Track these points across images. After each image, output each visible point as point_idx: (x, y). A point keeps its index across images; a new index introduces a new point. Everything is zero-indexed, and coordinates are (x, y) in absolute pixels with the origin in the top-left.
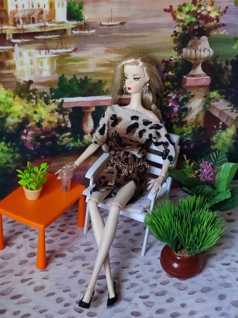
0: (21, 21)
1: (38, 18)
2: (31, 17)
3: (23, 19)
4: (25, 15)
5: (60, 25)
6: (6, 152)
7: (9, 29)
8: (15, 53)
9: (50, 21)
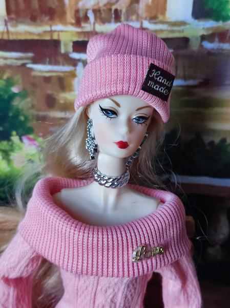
0: (91, 15)
1: (127, 11)
2: (114, 8)
3: (95, 11)
4: (101, 4)
5: (175, 28)
7: (66, 32)
8: (76, 80)
9: (153, 18)
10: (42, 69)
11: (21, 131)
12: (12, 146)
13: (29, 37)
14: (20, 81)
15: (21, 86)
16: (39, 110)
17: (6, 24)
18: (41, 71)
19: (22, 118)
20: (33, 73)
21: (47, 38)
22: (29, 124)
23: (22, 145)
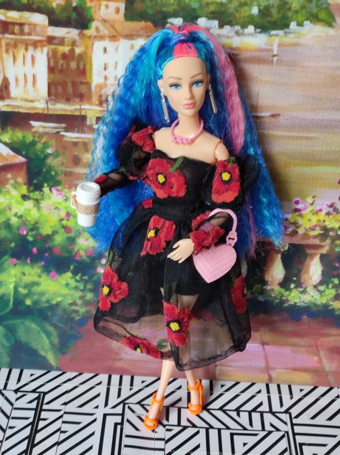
6: (73, 288)
7: (91, 110)
10: (71, 136)
11: (51, 183)
12: (43, 195)
13: (64, 113)
14: (54, 144)
15: (54, 149)
16: (67, 167)
17: (47, 103)
18: (70, 138)
19: (53, 173)
20: (64, 139)
21: (78, 114)
22: (58, 178)
23: (51, 195)
